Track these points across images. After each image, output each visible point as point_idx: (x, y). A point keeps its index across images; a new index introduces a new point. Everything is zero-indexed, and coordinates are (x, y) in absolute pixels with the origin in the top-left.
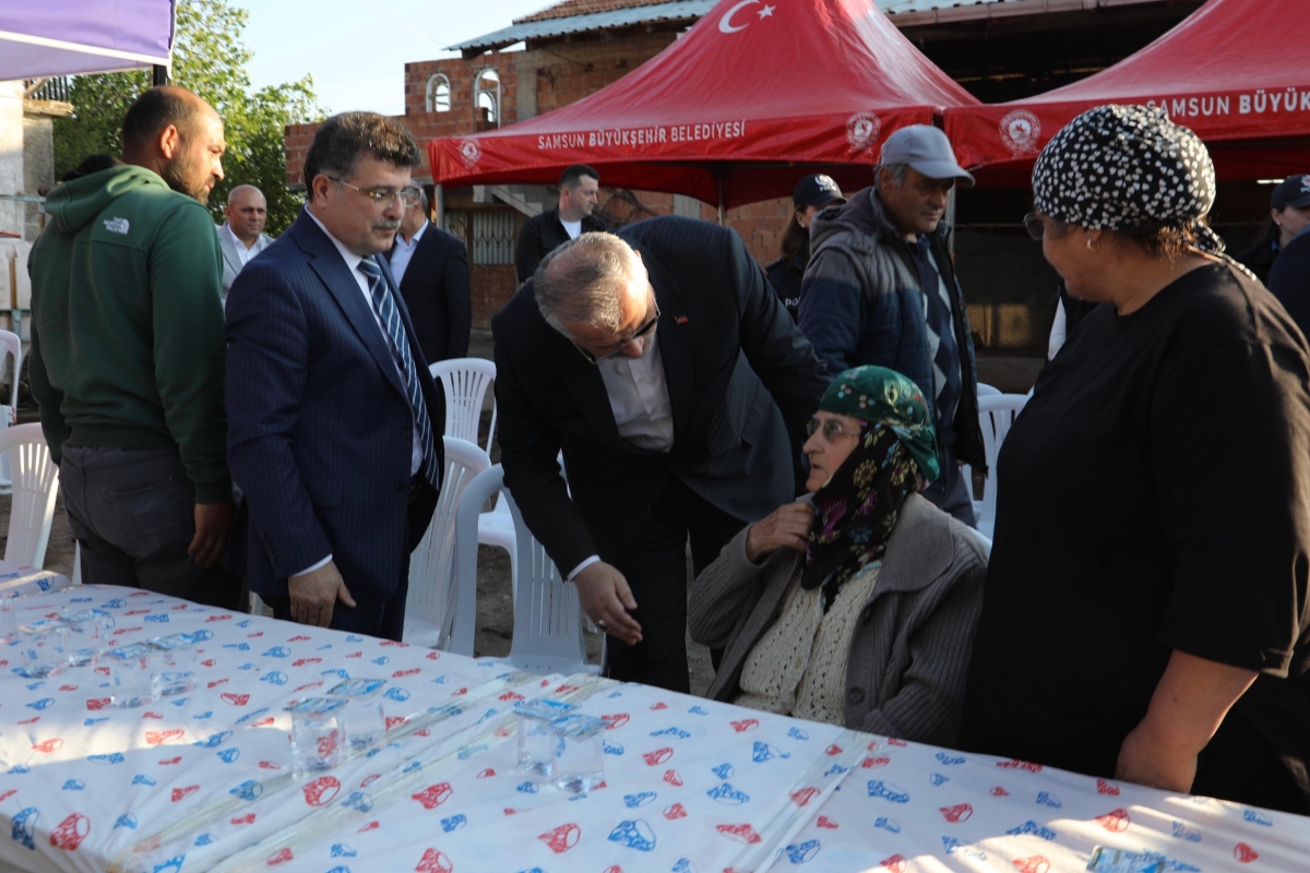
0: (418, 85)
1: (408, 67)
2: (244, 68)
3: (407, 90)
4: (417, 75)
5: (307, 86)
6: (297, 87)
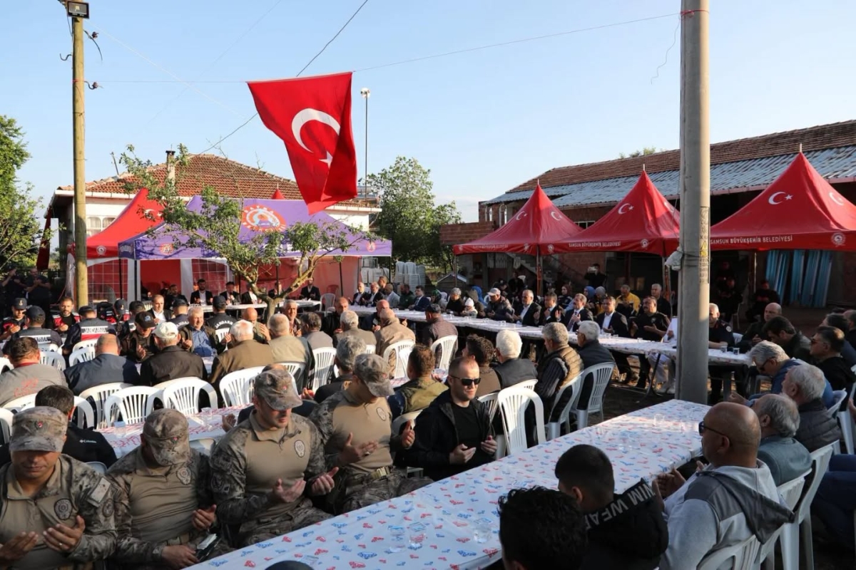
0: (483, 209)
1: (480, 203)
2: (433, 200)
3: (479, 210)
4: (483, 207)
5: (453, 205)
6: (449, 206)
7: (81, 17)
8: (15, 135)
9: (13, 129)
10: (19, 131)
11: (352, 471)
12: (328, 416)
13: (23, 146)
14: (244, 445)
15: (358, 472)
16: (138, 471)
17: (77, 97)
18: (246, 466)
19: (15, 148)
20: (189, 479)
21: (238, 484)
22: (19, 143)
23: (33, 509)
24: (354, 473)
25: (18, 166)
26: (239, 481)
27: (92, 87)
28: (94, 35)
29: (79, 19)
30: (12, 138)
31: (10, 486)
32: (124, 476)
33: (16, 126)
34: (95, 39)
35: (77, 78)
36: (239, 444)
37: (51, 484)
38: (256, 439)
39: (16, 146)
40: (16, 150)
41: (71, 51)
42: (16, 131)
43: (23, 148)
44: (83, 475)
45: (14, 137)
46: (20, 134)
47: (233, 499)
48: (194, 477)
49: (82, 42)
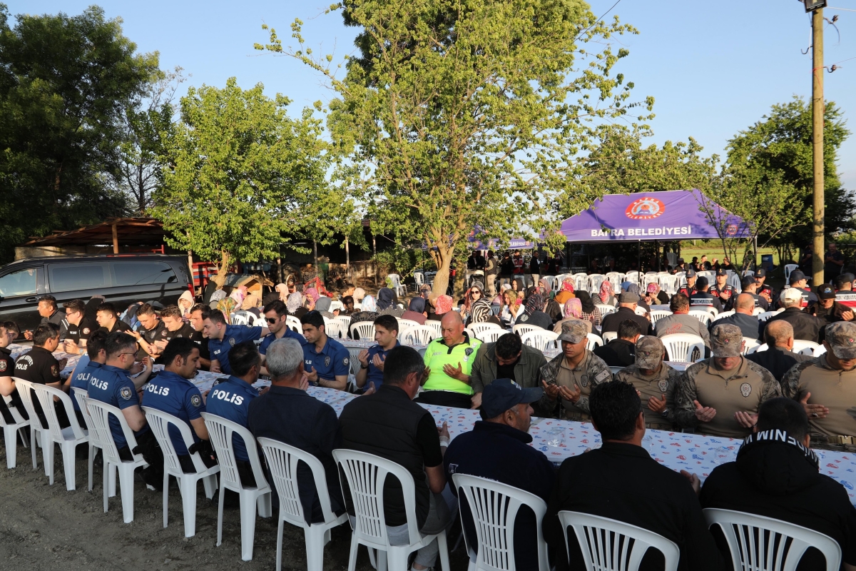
7: (820, 7)
8: (834, 116)
9: (831, 112)
10: (838, 112)
11: (811, 428)
12: (796, 373)
13: (841, 125)
14: (697, 373)
15: (815, 430)
16: (634, 374)
17: (816, 84)
18: (696, 388)
19: (835, 129)
20: (666, 389)
21: (688, 400)
22: (838, 123)
23: (572, 376)
24: (812, 430)
25: (837, 144)
26: (689, 398)
27: (831, 71)
28: (834, 19)
29: (818, 11)
30: (831, 120)
31: (564, 360)
32: (625, 374)
33: (834, 108)
34: (835, 23)
35: (816, 67)
36: (694, 372)
37: (580, 364)
38: (707, 372)
39: (835, 126)
40: (835, 131)
41: (811, 44)
42: (834, 112)
43: (842, 127)
44: (595, 365)
45: (833, 118)
46: (839, 115)
47: (683, 409)
48: (669, 389)
49: (821, 31)
